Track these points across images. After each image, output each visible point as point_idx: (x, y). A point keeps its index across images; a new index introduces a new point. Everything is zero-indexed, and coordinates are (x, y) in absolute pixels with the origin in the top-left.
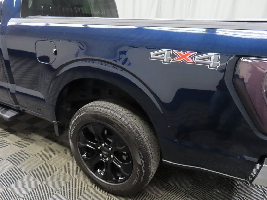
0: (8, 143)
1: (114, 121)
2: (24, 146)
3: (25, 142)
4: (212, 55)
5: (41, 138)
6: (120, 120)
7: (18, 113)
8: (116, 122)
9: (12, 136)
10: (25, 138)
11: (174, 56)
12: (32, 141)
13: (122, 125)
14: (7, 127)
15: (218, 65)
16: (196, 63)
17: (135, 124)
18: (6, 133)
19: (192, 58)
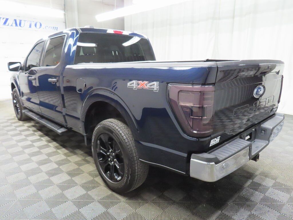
0: (60, 153)
1: (113, 131)
2: (69, 156)
3: (70, 154)
4: (155, 83)
5: (82, 152)
6: (117, 130)
7: (67, 130)
8: (114, 131)
9: (64, 149)
10: (71, 152)
11: (138, 84)
12: (75, 154)
13: (117, 134)
14: (62, 144)
15: (158, 89)
16: (148, 88)
17: (126, 134)
18: (60, 147)
19: (146, 85)
